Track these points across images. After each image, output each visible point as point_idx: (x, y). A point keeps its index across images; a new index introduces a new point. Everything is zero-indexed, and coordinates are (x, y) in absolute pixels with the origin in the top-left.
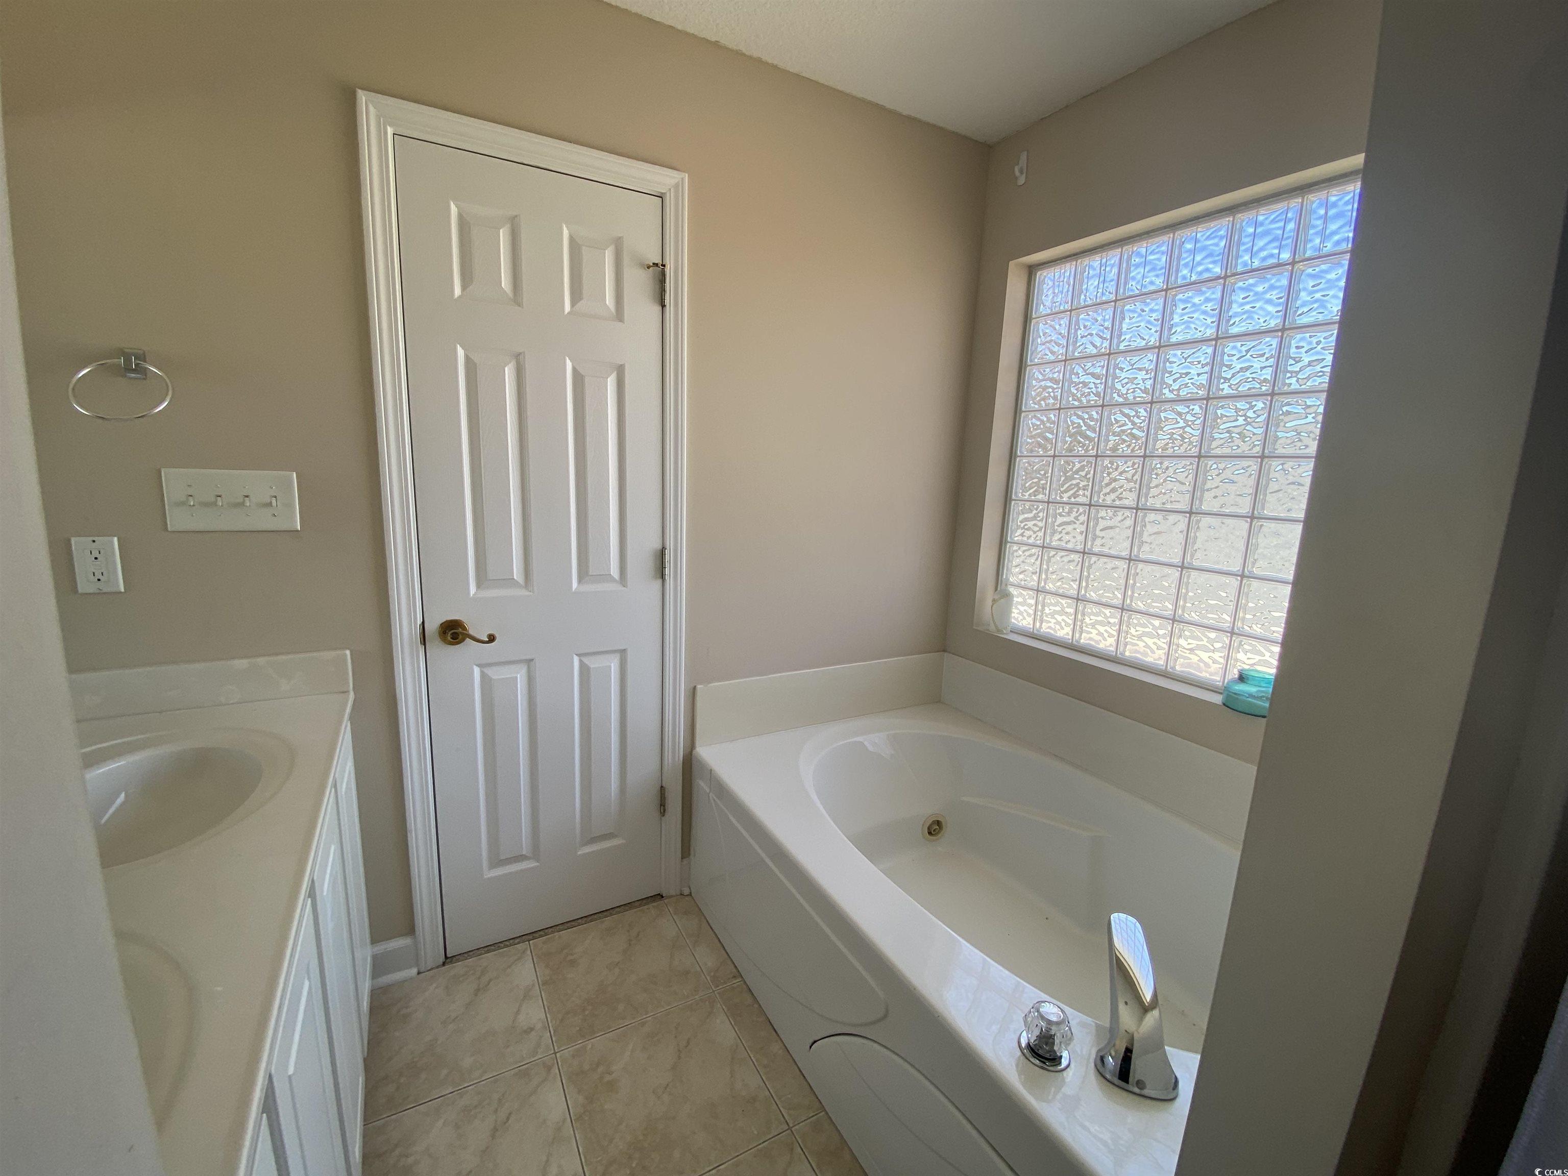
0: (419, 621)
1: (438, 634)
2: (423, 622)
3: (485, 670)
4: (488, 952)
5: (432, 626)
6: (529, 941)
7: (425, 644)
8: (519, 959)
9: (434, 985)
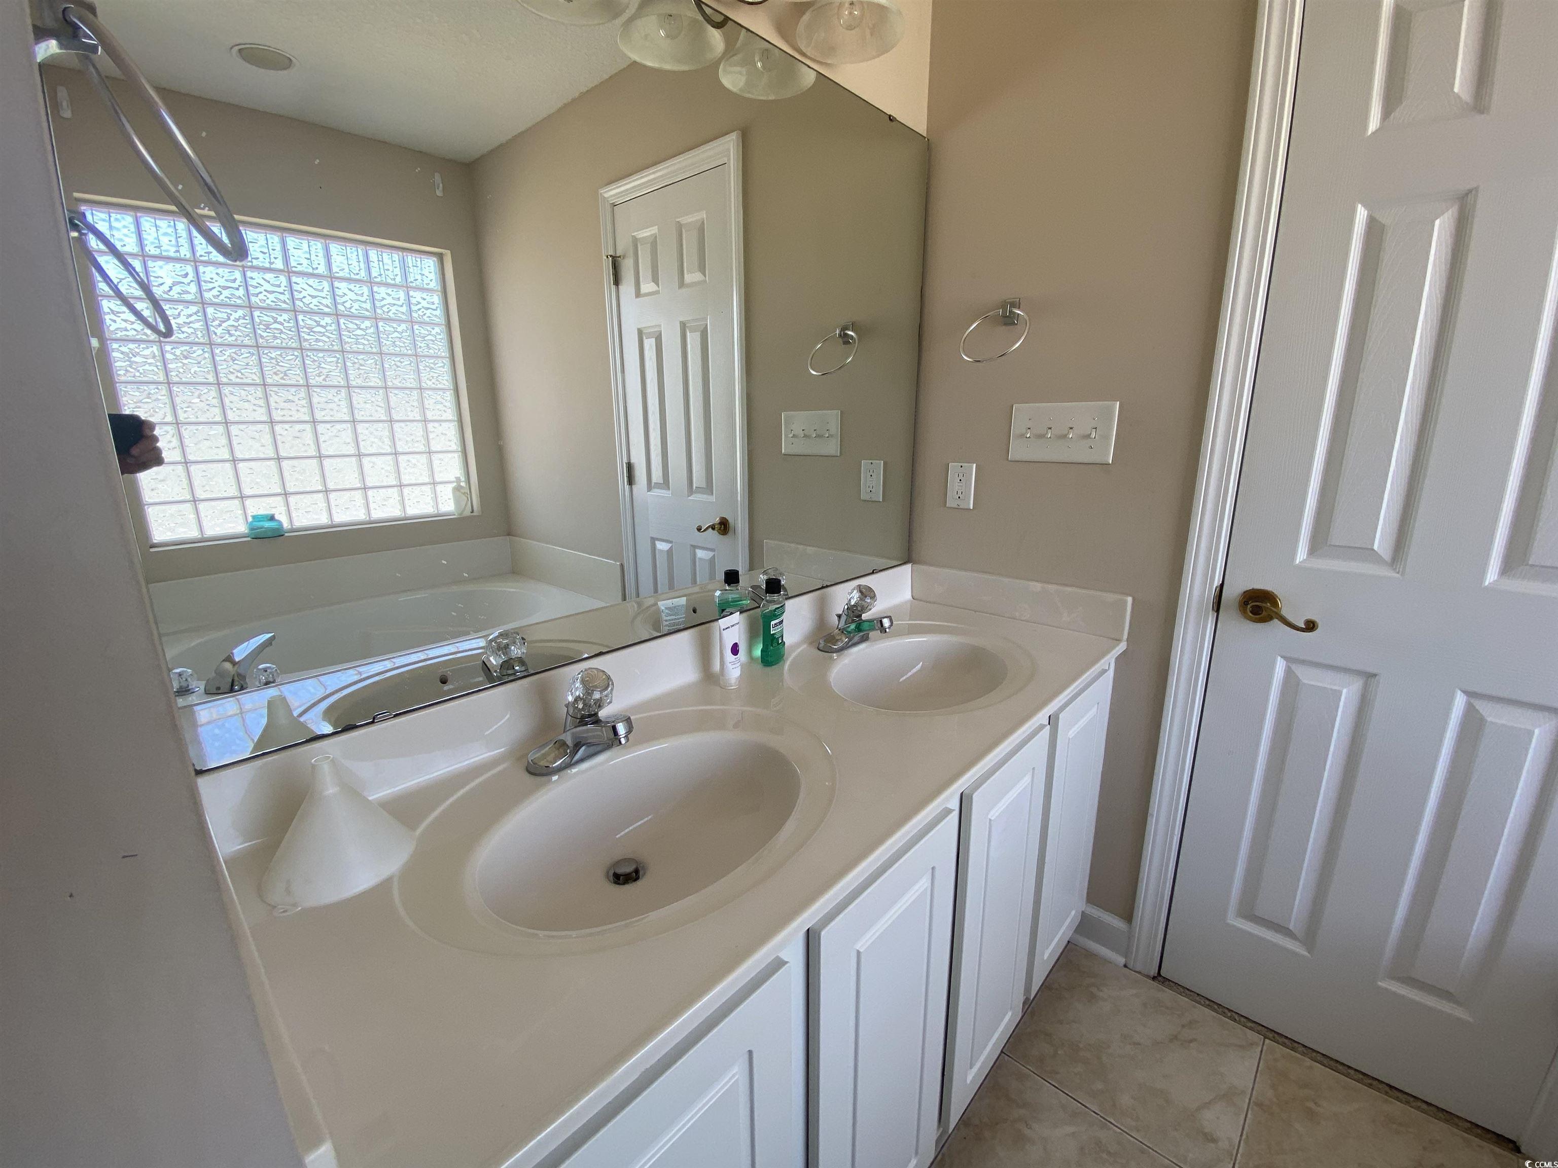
0: (1217, 582)
1: (1237, 605)
2: (1222, 585)
3: (1294, 667)
4: (1208, 1006)
5: (1233, 592)
6: (1265, 1037)
7: (1218, 611)
8: (1241, 1046)
9: (1135, 992)
